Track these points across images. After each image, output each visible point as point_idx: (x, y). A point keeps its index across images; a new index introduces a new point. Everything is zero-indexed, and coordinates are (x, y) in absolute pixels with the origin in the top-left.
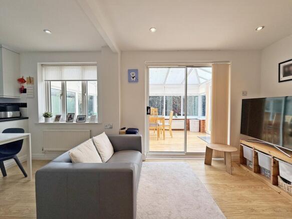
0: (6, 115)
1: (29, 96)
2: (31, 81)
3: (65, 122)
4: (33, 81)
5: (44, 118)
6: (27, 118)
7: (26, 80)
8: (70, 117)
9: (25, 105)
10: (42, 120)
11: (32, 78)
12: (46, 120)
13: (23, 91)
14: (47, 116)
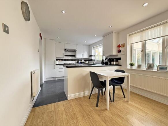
0: (114, 63)
1: (122, 54)
2: (123, 45)
3: (146, 70)
4: (125, 45)
5: (130, 66)
6: (121, 65)
7: (121, 46)
8: (150, 67)
9: (120, 59)
10: (129, 67)
11: (125, 44)
12: (131, 67)
13: (120, 51)
14: (132, 65)
